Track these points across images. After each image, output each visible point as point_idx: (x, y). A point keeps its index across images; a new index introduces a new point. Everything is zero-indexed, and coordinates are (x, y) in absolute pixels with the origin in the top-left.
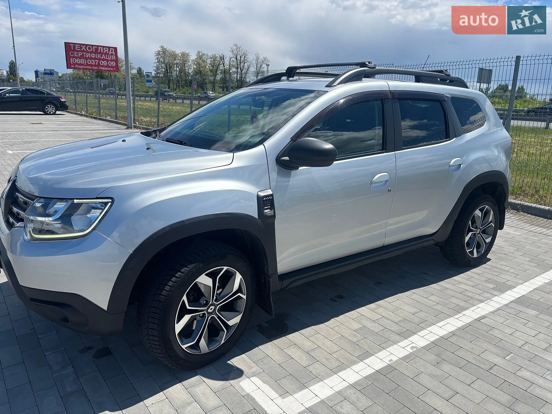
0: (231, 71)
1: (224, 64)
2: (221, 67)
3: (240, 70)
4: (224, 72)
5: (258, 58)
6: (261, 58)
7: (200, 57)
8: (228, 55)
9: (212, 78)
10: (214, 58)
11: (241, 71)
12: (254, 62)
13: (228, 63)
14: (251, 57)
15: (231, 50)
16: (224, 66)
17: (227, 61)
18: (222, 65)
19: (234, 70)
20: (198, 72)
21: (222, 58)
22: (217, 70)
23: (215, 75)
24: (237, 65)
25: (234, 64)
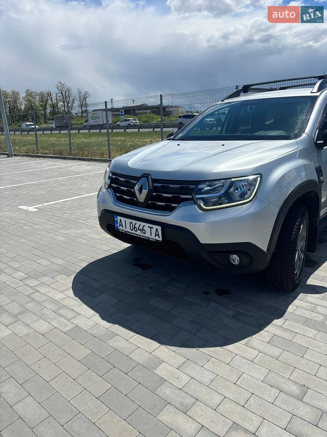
0: (58, 105)
1: (51, 99)
2: (49, 102)
3: (66, 103)
4: (53, 106)
5: (80, 93)
6: (83, 92)
7: (29, 94)
8: (54, 91)
9: (43, 112)
10: (42, 95)
11: (68, 104)
12: (78, 96)
13: (55, 98)
14: (74, 92)
15: (56, 87)
16: (52, 102)
17: (54, 98)
18: (51, 100)
19: (61, 103)
20: (31, 107)
21: (49, 94)
22: (46, 104)
23: (45, 109)
24: (63, 100)
25: (61, 98)
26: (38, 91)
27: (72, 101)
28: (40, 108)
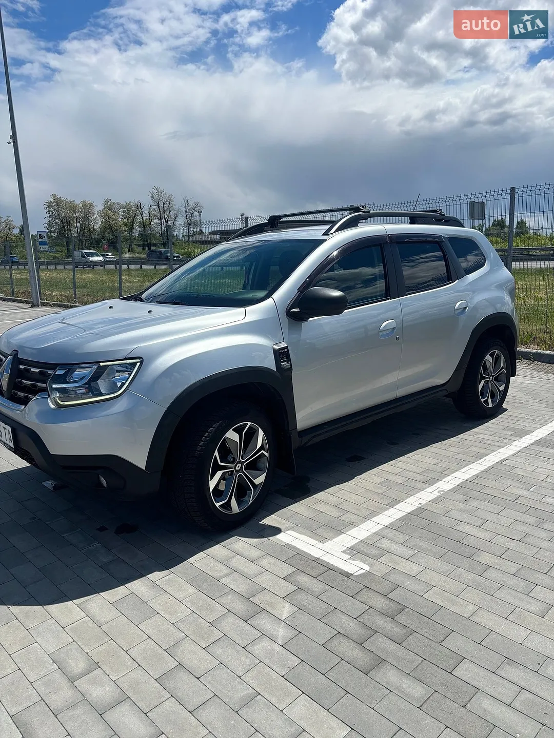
0: (152, 223)
1: (142, 215)
2: (139, 219)
3: (164, 221)
4: (144, 224)
5: (187, 204)
6: (192, 204)
7: (109, 206)
8: (147, 203)
9: (127, 234)
10: (128, 208)
11: (167, 222)
12: (183, 209)
13: (147, 212)
14: (178, 204)
15: (150, 195)
16: (143, 218)
17: (146, 212)
18: (140, 216)
19: (156, 221)
20: (109, 227)
21: (139, 207)
22: (133, 222)
23: (131, 229)
24: (159, 215)
25: (157, 213)
26: (123, 202)
27: (173, 217)
28: (123, 228)
